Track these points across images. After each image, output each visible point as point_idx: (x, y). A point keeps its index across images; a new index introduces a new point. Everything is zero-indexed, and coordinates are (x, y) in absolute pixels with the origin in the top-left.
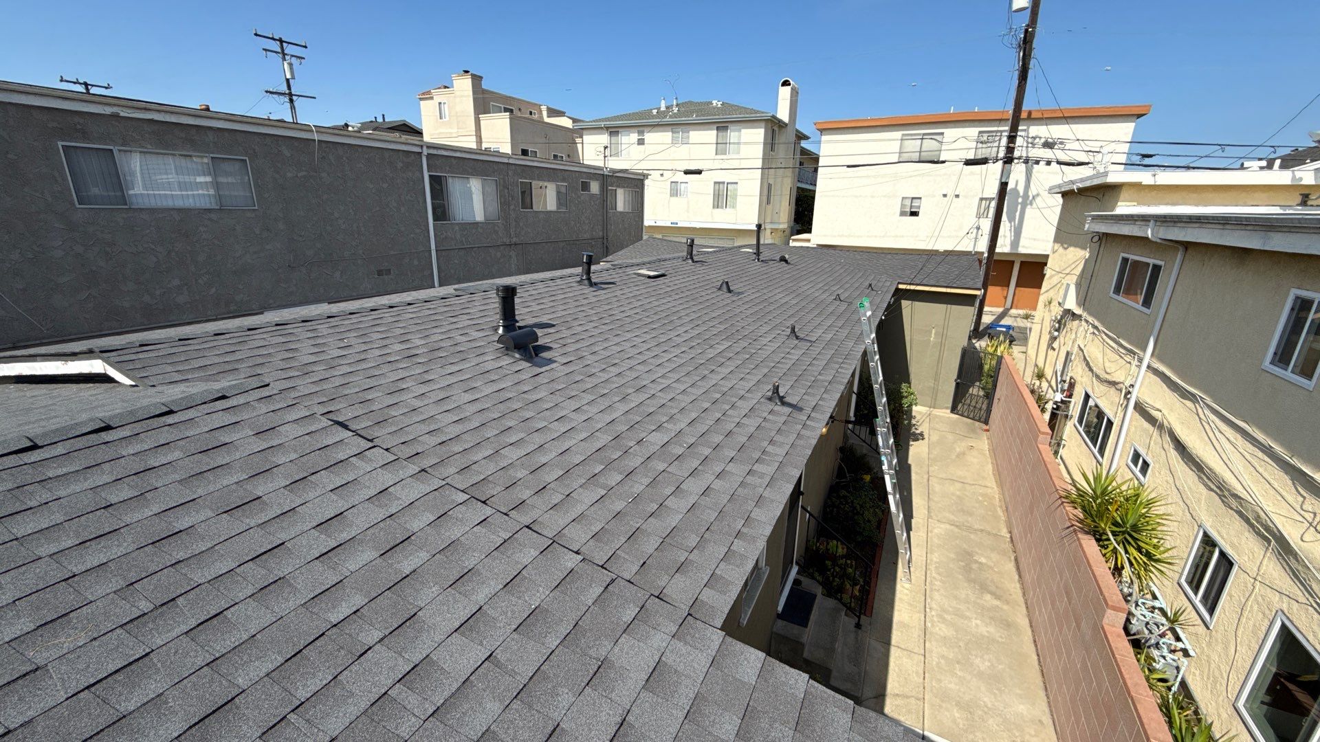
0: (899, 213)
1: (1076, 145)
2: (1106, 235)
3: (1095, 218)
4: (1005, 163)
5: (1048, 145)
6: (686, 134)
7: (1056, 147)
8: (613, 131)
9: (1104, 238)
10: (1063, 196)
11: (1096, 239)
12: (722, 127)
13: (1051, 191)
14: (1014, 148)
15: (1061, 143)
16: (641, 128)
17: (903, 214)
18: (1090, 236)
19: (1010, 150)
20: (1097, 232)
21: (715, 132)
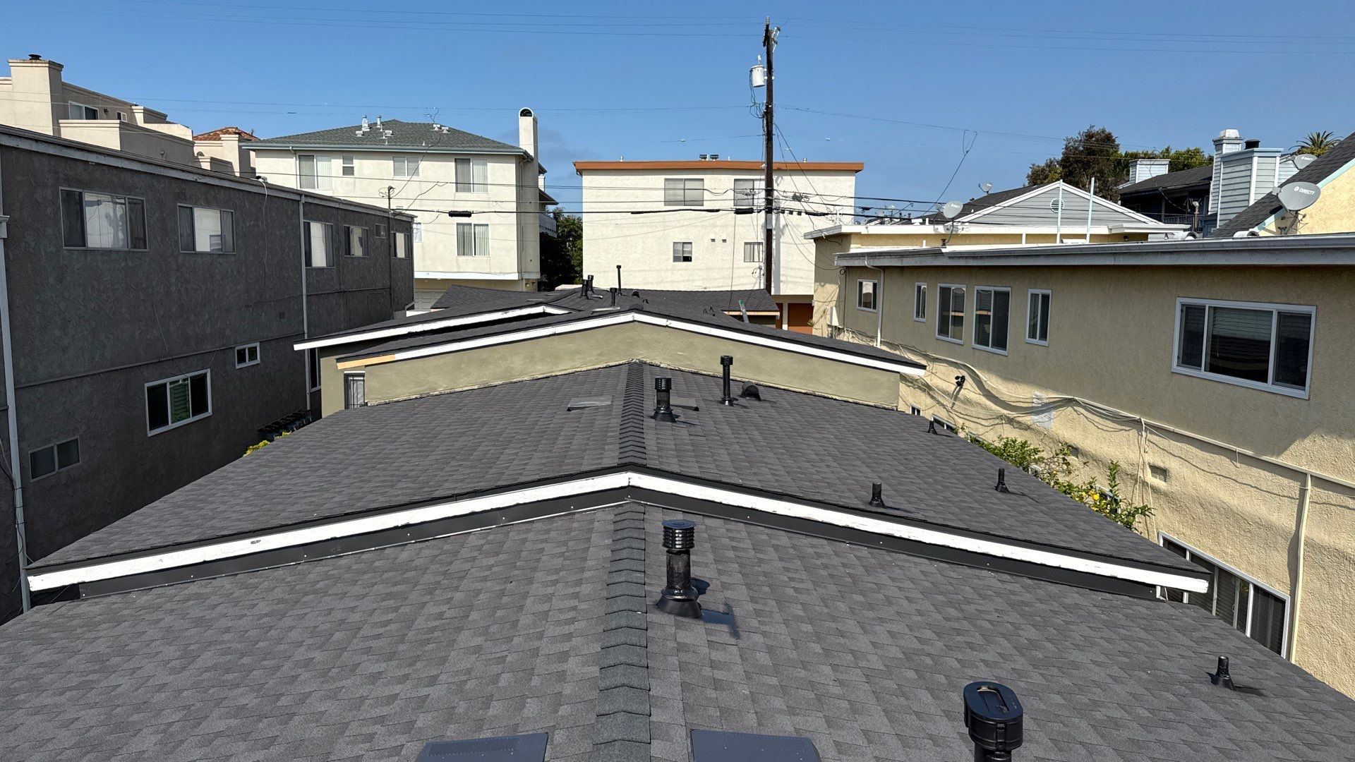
0: (672, 259)
1: (817, 199)
2: (847, 267)
3: (840, 257)
4: (767, 212)
5: (797, 198)
6: (412, 165)
7: (803, 200)
8: (305, 155)
9: (848, 270)
10: (815, 241)
11: (843, 272)
12: (462, 160)
13: (806, 236)
14: (772, 200)
15: (806, 197)
16: (347, 155)
17: (676, 259)
18: (839, 270)
19: (769, 201)
20: (843, 267)
21: (453, 164)
